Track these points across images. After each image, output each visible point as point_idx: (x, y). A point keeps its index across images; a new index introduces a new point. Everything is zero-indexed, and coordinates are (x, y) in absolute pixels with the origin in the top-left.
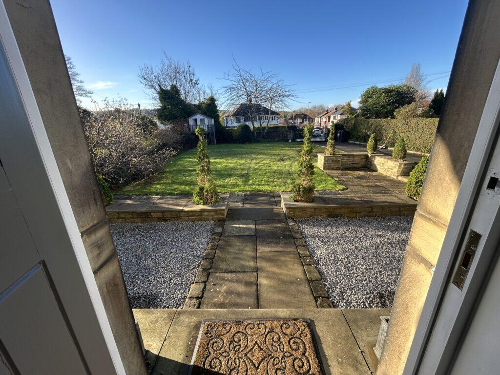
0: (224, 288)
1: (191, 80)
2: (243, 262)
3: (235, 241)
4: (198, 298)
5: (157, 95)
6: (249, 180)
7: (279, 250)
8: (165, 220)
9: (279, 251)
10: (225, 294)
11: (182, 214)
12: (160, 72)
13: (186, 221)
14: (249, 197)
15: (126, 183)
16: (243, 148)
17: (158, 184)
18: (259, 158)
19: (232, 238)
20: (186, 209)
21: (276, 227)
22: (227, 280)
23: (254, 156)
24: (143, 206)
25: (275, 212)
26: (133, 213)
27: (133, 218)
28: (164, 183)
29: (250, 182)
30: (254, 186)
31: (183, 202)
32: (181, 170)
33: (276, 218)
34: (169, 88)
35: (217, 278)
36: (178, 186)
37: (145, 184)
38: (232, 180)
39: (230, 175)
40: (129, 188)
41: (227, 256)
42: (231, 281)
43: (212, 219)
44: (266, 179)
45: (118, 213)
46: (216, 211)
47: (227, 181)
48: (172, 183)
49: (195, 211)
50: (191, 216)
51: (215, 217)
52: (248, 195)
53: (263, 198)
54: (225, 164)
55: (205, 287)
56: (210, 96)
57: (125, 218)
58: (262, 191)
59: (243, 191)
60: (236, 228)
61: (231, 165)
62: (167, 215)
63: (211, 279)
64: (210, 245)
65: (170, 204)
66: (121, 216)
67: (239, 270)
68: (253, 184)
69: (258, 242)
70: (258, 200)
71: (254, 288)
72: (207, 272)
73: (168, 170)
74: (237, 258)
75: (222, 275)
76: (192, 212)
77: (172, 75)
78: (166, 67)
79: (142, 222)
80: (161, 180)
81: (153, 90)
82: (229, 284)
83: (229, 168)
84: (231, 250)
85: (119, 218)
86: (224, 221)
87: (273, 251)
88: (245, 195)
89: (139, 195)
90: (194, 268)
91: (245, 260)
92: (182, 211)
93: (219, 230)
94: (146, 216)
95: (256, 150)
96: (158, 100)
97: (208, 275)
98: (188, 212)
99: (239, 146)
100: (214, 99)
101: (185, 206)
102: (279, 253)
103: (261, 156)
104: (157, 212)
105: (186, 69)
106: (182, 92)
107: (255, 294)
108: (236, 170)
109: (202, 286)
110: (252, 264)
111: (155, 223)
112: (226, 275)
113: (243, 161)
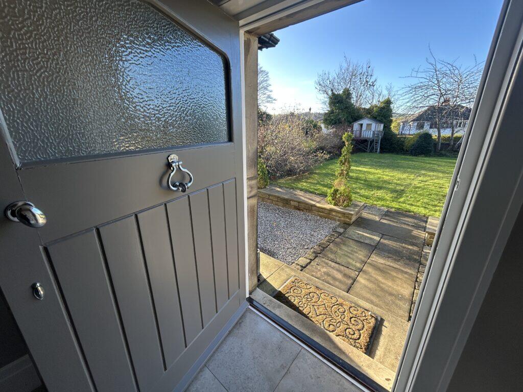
0: (324, 270)
1: (367, 81)
2: (351, 261)
3: (351, 243)
4: (302, 266)
5: (328, 100)
6: (401, 197)
7: (395, 266)
8: (299, 209)
9: (393, 267)
10: (323, 274)
11: (313, 208)
12: (336, 76)
13: (315, 215)
14: (391, 215)
15: (281, 177)
16: (413, 161)
17: (305, 182)
18: (429, 176)
19: (350, 240)
20: (318, 205)
21: (404, 247)
22: (330, 266)
23: (423, 172)
24: (286, 194)
25: (412, 234)
26: (278, 197)
27: (278, 201)
28: (310, 182)
29: (402, 200)
30: (404, 205)
31: (318, 199)
32: (329, 174)
33: (411, 240)
34: (341, 92)
35: (322, 261)
36: (321, 188)
37: (295, 180)
38: (380, 193)
39: (379, 188)
40: (282, 181)
41: (338, 251)
42: (333, 268)
43: (339, 220)
44: (425, 200)
45: (269, 195)
46: (344, 214)
47: (372, 193)
48: (317, 184)
49: (325, 209)
50: (320, 212)
51: (342, 219)
52: (391, 212)
53: (410, 220)
54: (380, 176)
55: (310, 263)
56: (386, 98)
57: (272, 200)
58: (413, 212)
59: (388, 207)
60: (359, 234)
61: (386, 178)
62: (302, 206)
63: (317, 260)
64: (327, 238)
65: (307, 198)
66: (271, 197)
67: (343, 264)
68: (404, 202)
69: (374, 252)
70: (402, 220)
71: (350, 281)
72: (316, 255)
73: (317, 171)
74: (347, 256)
75: (327, 261)
76: (322, 208)
77: (348, 79)
78: (343, 71)
79: (283, 207)
80: (308, 179)
81: (326, 95)
82: (331, 270)
83: (382, 181)
84: (344, 248)
85: (269, 199)
86: (349, 225)
87: (386, 264)
88: (388, 211)
89: (287, 188)
90: (307, 248)
91: (353, 260)
92: (314, 206)
93: (341, 230)
94: (286, 202)
95: (431, 165)
96: (327, 104)
97: (316, 257)
98: (319, 208)
99: (408, 158)
100: (390, 101)
101: (318, 202)
102: (393, 269)
103: (435, 174)
104: (294, 201)
105: (365, 70)
106: (354, 95)
107: (349, 285)
108: (389, 183)
109: (309, 261)
110: (358, 265)
111: (291, 210)
112: (330, 262)
113: (405, 176)
